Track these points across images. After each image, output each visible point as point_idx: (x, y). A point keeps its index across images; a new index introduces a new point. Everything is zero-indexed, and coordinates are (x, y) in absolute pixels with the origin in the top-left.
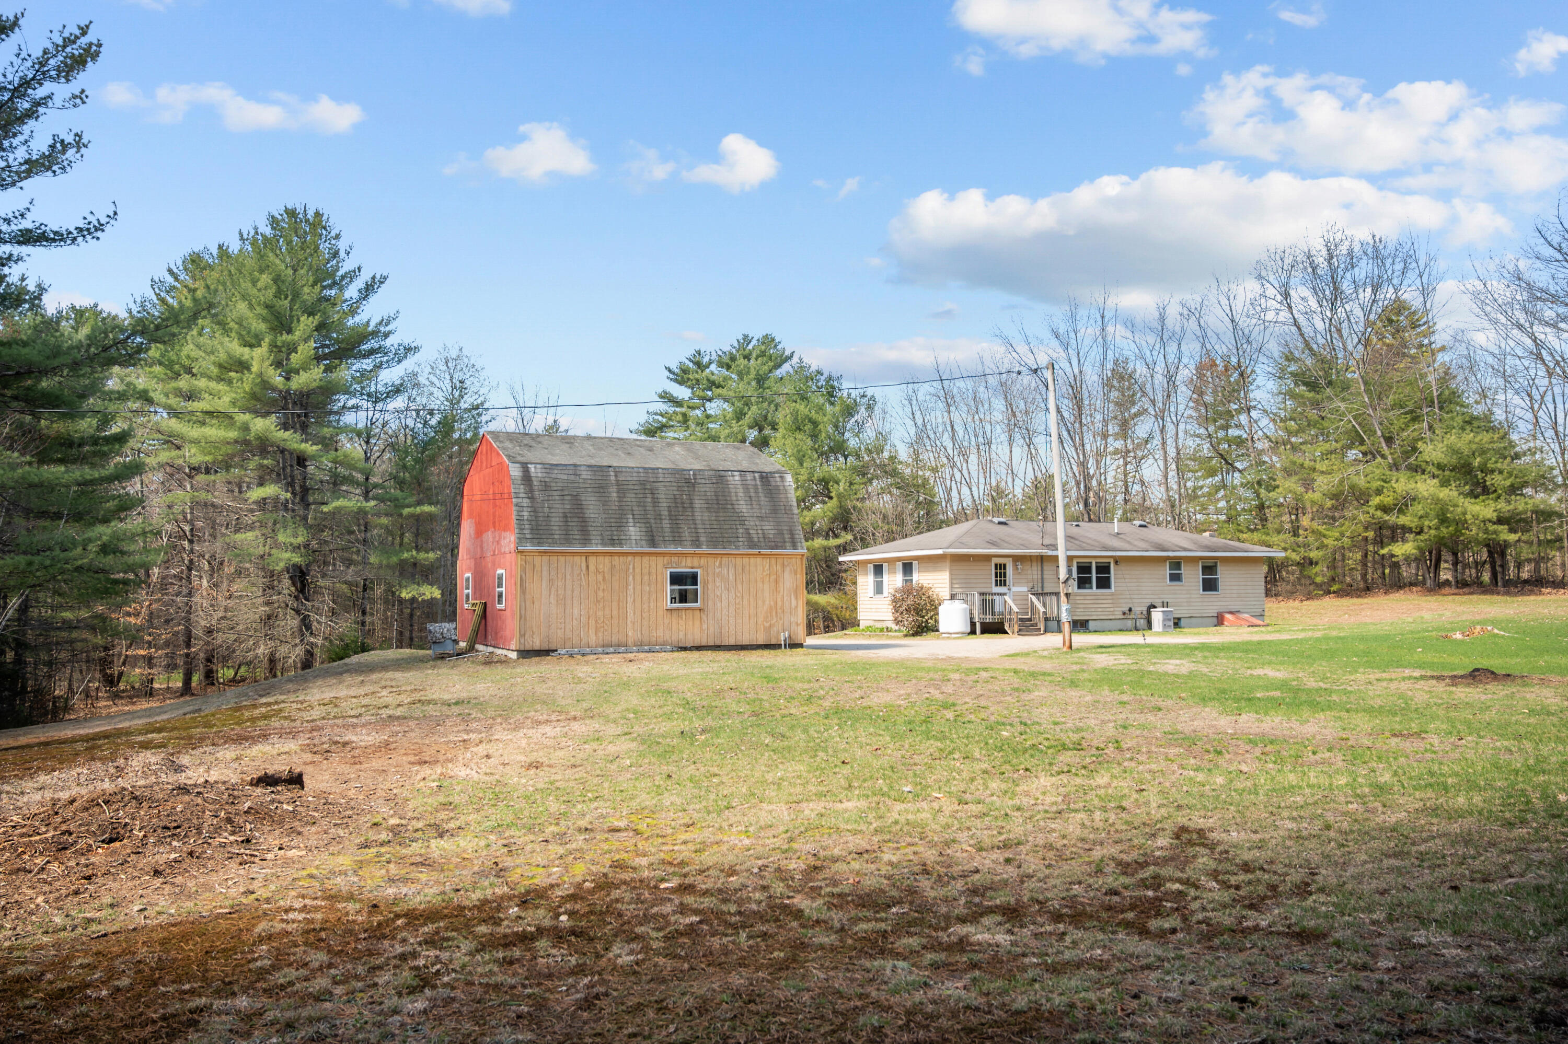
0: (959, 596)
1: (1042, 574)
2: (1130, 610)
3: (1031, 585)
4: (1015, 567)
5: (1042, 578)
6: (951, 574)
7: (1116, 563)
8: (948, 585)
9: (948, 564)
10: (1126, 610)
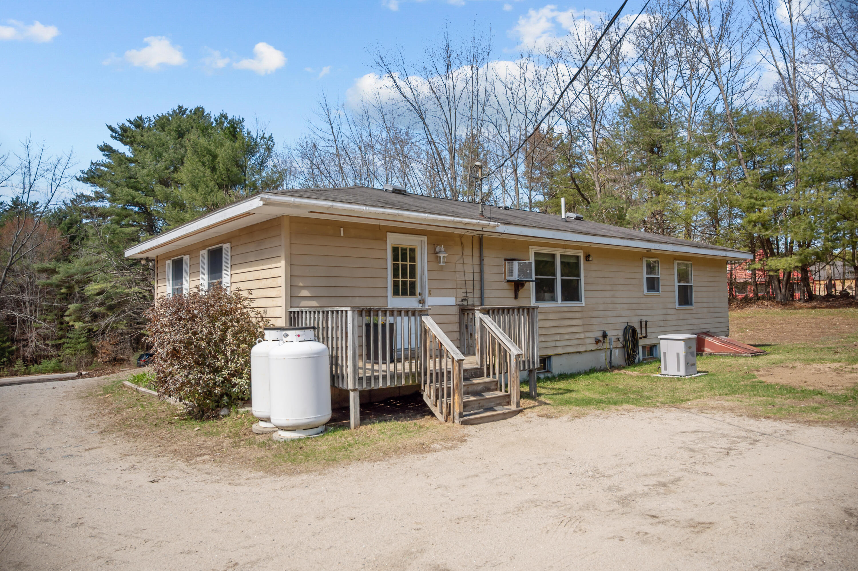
0: (307, 320)
1: (481, 272)
2: (605, 335)
3: (461, 293)
4: (434, 255)
5: (481, 281)
6: (291, 265)
7: (587, 257)
8: (282, 292)
9: (284, 240)
10: (599, 335)
